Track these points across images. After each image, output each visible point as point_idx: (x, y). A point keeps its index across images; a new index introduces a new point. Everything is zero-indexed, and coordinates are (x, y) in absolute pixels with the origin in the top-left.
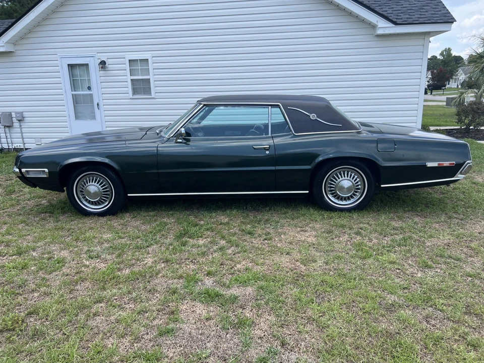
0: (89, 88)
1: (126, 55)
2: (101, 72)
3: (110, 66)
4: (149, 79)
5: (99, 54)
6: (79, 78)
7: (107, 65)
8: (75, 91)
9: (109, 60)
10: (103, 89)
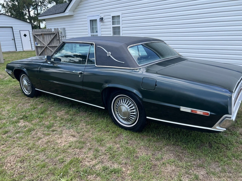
0: (97, 32)
1: (111, 14)
2: (101, 23)
3: (105, 20)
4: (120, 27)
5: (101, 14)
6: (94, 27)
7: (103, 19)
8: (93, 33)
9: (105, 17)
10: (102, 32)
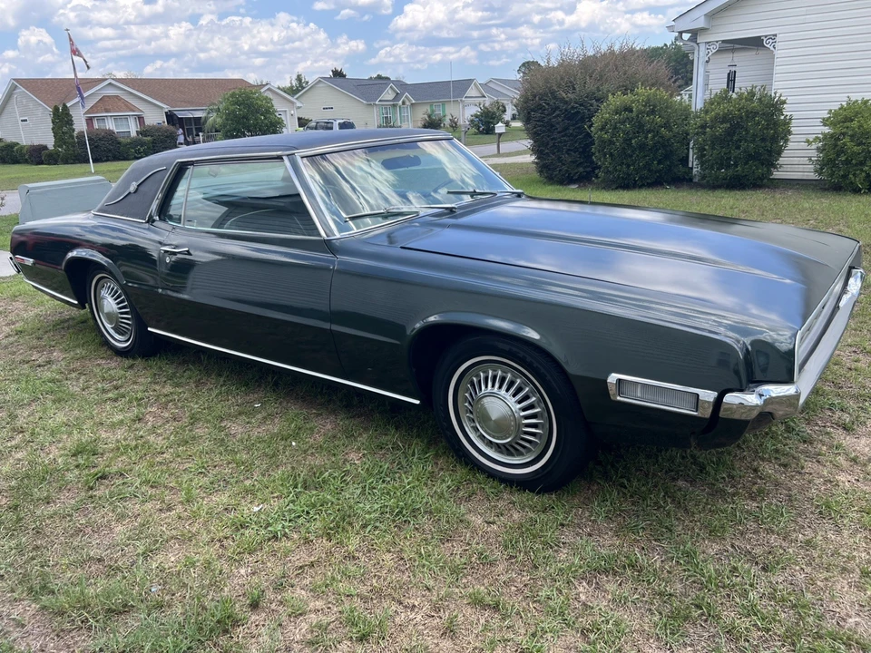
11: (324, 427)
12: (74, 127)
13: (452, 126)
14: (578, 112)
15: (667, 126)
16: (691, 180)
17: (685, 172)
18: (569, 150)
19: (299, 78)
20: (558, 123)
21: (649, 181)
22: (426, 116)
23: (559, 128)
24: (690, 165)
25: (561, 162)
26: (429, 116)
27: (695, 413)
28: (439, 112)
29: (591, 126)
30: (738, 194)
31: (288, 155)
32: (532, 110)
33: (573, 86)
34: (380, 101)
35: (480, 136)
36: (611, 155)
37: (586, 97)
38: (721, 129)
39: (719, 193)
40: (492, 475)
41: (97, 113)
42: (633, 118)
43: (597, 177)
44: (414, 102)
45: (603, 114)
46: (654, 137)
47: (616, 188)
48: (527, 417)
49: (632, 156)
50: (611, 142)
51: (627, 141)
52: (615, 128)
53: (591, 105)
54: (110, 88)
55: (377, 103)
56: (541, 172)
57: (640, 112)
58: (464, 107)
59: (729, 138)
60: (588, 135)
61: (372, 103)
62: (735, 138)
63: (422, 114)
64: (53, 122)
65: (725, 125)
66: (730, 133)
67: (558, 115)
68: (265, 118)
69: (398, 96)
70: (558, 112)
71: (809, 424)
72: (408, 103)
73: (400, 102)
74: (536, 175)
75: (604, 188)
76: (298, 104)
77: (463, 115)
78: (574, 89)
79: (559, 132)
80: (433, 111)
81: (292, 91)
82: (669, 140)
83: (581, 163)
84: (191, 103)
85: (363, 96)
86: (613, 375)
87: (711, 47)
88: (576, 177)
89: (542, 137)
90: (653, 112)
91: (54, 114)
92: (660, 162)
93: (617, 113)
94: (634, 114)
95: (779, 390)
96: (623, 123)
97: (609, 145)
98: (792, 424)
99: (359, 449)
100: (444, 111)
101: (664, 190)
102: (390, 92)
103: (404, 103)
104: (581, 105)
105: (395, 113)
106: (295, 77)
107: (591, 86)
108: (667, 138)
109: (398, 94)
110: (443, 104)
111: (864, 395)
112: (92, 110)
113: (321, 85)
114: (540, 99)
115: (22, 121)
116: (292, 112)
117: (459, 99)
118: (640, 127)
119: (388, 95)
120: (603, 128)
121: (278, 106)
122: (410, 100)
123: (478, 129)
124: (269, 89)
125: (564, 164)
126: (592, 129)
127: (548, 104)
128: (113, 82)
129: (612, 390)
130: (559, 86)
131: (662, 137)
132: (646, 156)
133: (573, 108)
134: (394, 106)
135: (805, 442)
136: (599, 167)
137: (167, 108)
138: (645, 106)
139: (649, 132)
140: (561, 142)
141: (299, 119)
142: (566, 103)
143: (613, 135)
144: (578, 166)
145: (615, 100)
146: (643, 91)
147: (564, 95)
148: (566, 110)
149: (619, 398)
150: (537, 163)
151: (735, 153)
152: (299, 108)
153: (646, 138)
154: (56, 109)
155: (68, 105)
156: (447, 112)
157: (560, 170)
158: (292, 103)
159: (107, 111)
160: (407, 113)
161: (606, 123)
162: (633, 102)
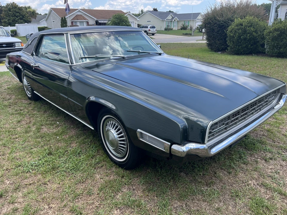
11: (73, 132)
12: (67, 24)
13: (190, 29)
14: (223, 25)
15: (256, 32)
16: (265, 53)
17: (263, 50)
18: (219, 39)
19: (142, 11)
20: (216, 29)
21: (247, 52)
22: (182, 25)
23: (216, 30)
24: (265, 48)
25: (215, 43)
26: (183, 25)
27: (164, 150)
28: (187, 24)
29: (227, 31)
30: (280, 59)
31: (66, 34)
32: (207, 24)
33: (222, 15)
34: (166, 19)
35: (199, 33)
36: (233, 42)
37: (227, 19)
38: (276, 34)
39: (272, 59)
40: (112, 160)
41: (74, 20)
42: (243, 28)
43: (228, 50)
44: (178, 20)
45: (233, 26)
46: (250, 35)
47: (234, 54)
48: (120, 141)
49: (241, 42)
50: (233, 37)
51: (239, 37)
52: (236, 32)
53: (229, 23)
54: (79, 12)
55: (165, 20)
56: (208, 46)
57: (246, 26)
58: (196, 22)
59: (279, 38)
60: (226, 34)
61: (164, 20)
62: (281, 38)
63: (181, 25)
64: (61, 23)
65: (277, 32)
66: (280, 35)
67: (216, 26)
68: (125, 24)
69: (173, 18)
70: (216, 25)
71: (251, 156)
72: (176, 20)
73: (174, 20)
74: (207, 48)
75: (230, 54)
76: (138, 20)
77: (195, 25)
78: (223, 16)
79: (216, 32)
80: (185, 24)
81: (137, 15)
82: (256, 37)
83: (223, 44)
84: (104, 18)
85: (161, 17)
86: (139, 129)
87: (278, 2)
88: (220, 49)
89: (210, 34)
90: (251, 26)
91: (62, 20)
92: (252, 45)
93: (237, 26)
94: (243, 27)
95: (197, 146)
96: (239, 30)
97: (233, 38)
98: (243, 155)
99: (77, 143)
100: (189, 24)
101: (252, 56)
102: (170, 16)
103: (175, 20)
104: (224, 22)
105: (171, 24)
106: (141, 10)
107: (230, 16)
108: (255, 36)
109: (173, 17)
110: (189, 21)
111: (282, 147)
112: (73, 19)
113: (147, 13)
114: (210, 20)
115: (53, 22)
116: (136, 22)
117: (194, 20)
118: (245, 32)
119: (170, 17)
120: (231, 32)
121: (130, 20)
122: (177, 19)
123: (199, 30)
124: (129, 14)
125: (216, 44)
126: (228, 32)
127: (213, 22)
128: (80, 10)
129: (138, 135)
130: (217, 15)
131: (253, 36)
132: (246, 43)
133: (222, 23)
134: (171, 21)
135: (244, 164)
136: (229, 46)
137: (96, 19)
138: (248, 24)
139: (248, 33)
140: (216, 36)
141: (138, 25)
142: (219, 21)
143: (235, 34)
144: (222, 45)
145: (237, 21)
146: (248, 18)
147: (219, 19)
148: (219, 24)
149: (141, 139)
150: (207, 43)
151: (281, 43)
152: (138, 21)
153: (247, 36)
154: (62, 18)
155: (66, 17)
156: (190, 24)
157: (215, 46)
158: (136, 19)
159: (78, 20)
160: (176, 24)
161: (233, 30)
162: (244, 22)
